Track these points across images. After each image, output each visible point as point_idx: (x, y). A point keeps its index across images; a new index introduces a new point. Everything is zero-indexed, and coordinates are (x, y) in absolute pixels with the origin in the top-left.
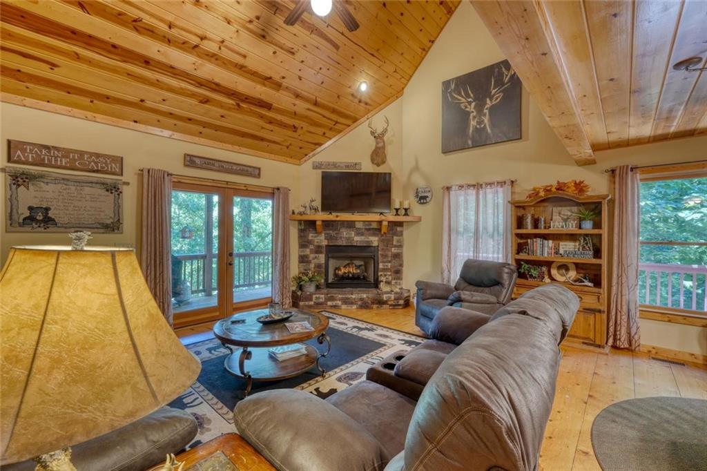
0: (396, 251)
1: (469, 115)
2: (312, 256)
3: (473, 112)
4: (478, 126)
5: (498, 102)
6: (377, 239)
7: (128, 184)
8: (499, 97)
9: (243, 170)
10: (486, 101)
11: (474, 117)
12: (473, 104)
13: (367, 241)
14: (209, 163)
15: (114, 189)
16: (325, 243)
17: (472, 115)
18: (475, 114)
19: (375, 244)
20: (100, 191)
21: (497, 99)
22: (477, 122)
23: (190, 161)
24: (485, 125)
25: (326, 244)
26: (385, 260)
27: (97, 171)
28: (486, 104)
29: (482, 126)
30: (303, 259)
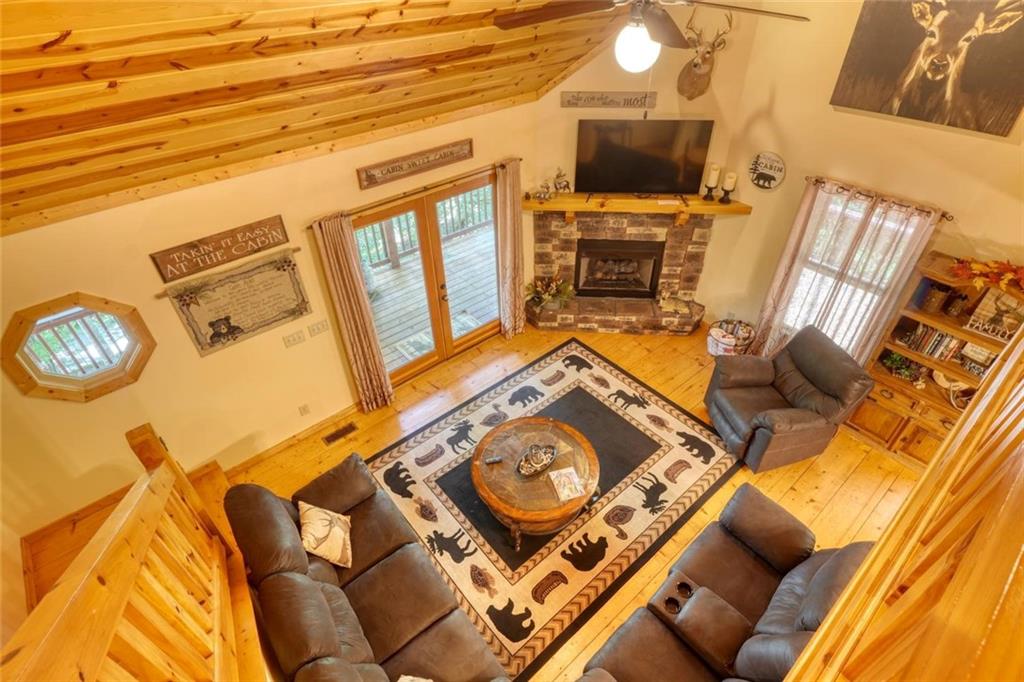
0: (694, 250)
1: (921, 41)
2: (556, 254)
3: (932, 35)
4: (929, 75)
5: (1002, 33)
6: (665, 230)
7: (298, 249)
8: (1010, 19)
9: (445, 155)
10: (976, 17)
11: (931, 50)
12: (943, 15)
13: (649, 235)
14: (394, 169)
15: (285, 264)
16: (577, 236)
17: (928, 40)
18: (935, 41)
19: (661, 238)
20: (271, 274)
21: (1003, 22)
22: (932, 63)
23: (367, 178)
24: (944, 81)
25: (579, 237)
26: (674, 262)
27: (259, 250)
28: (971, 25)
29: (939, 78)
30: (541, 258)
